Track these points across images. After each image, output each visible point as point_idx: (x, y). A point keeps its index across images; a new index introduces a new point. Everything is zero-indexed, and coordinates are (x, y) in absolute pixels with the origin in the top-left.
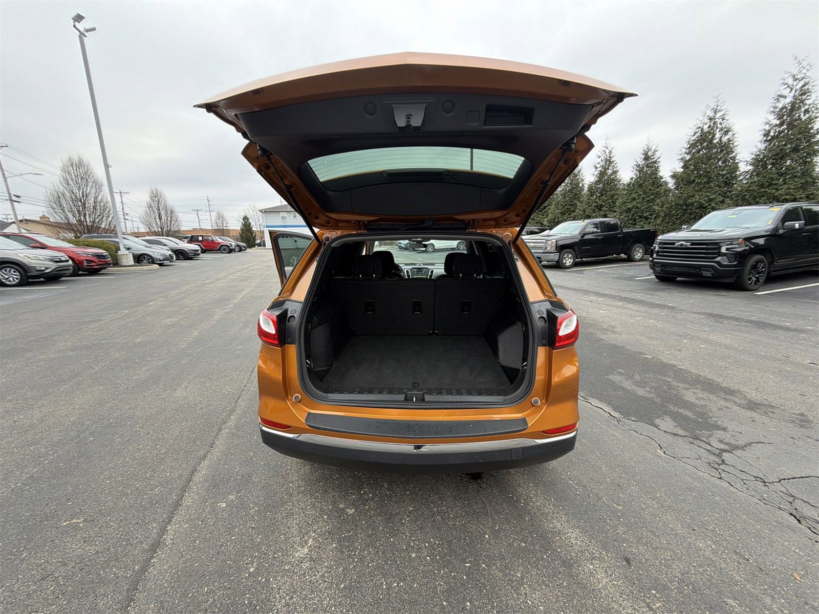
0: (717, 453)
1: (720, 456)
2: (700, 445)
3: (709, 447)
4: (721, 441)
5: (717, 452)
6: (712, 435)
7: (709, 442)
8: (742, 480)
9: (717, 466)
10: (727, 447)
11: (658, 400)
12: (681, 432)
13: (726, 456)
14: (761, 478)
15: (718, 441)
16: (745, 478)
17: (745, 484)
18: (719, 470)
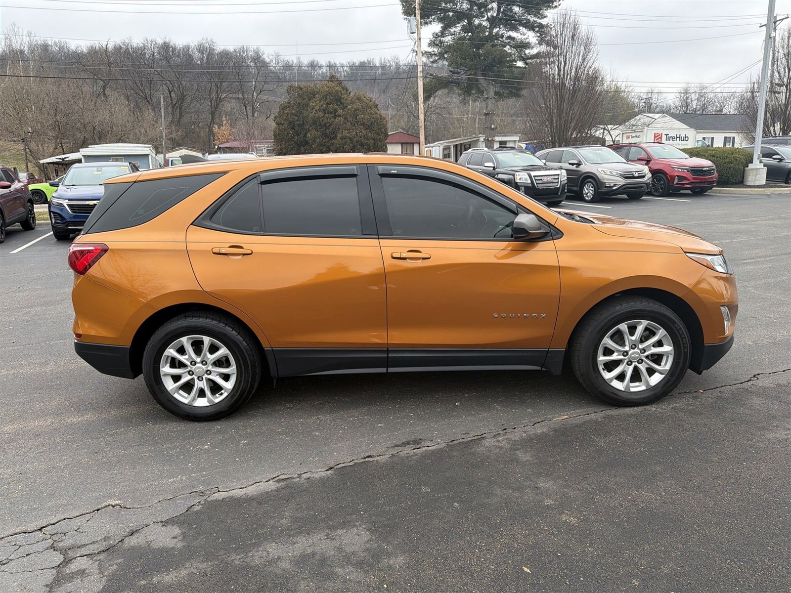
0: (69, 552)
1: (64, 551)
2: (96, 546)
3: (84, 551)
4: (82, 573)
5: (71, 554)
6: (101, 572)
7: (92, 559)
8: (20, 546)
9: (54, 538)
10: (67, 570)
11: (236, 559)
12: (133, 541)
13: (58, 558)
14: (4, 564)
15: (84, 570)
16: (19, 550)
17: (15, 545)
18: (49, 536)
